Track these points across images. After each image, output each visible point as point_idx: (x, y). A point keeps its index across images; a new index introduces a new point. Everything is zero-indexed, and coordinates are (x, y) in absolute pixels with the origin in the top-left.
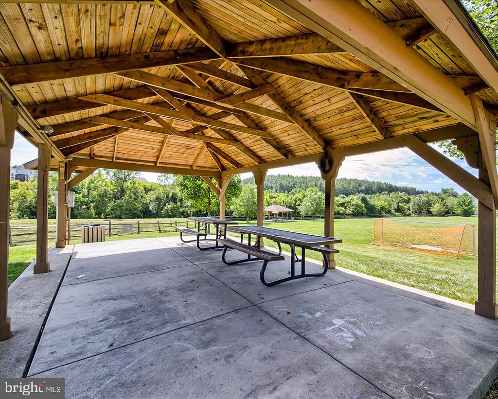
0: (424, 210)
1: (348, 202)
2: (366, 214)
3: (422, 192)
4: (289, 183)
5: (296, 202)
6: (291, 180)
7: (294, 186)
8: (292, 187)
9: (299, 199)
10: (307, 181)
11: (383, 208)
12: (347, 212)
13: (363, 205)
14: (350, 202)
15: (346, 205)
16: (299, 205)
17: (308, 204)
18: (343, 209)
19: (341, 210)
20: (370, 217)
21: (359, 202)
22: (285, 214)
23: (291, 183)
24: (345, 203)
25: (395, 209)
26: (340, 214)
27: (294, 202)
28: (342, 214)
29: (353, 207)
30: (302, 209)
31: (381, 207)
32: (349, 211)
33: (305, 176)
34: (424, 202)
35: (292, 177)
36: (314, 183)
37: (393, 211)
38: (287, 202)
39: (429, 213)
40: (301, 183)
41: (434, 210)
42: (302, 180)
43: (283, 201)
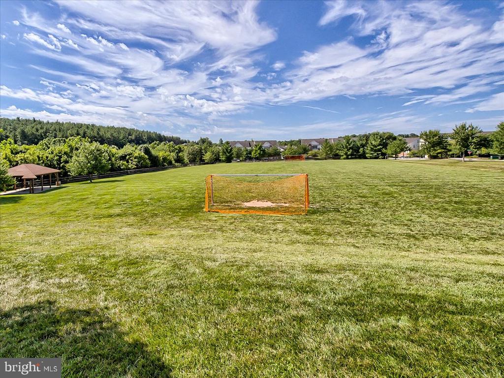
0: (198, 159)
1: (129, 155)
2: (151, 167)
3: (186, 142)
4: (37, 130)
5: (60, 157)
6: (39, 126)
7: (45, 135)
8: (42, 136)
9: (65, 153)
10: (65, 129)
11: (165, 159)
12: (130, 166)
13: (147, 157)
14: (131, 154)
15: (127, 157)
16: (66, 162)
17: (82, 159)
18: (125, 163)
19: (123, 164)
20: (154, 171)
21: (143, 154)
22: (46, 176)
23: (41, 131)
24: (126, 156)
25: (175, 160)
26: (121, 170)
27: (56, 158)
28: (123, 169)
29: (136, 160)
30: (73, 167)
31: (163, 158)
32: (132, 165)
33: (61, 122)
34: (198, 151)
35: (40, 123)
36: (75, 132)
37: (173, 162)
38: (45, 158)
39: (202, 162)
40: (55, 130)
41: (206, 158)
42: (57, 127)
43: (38, 157)
